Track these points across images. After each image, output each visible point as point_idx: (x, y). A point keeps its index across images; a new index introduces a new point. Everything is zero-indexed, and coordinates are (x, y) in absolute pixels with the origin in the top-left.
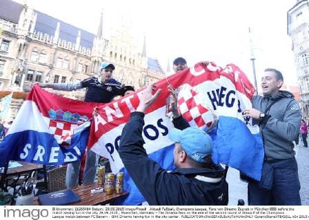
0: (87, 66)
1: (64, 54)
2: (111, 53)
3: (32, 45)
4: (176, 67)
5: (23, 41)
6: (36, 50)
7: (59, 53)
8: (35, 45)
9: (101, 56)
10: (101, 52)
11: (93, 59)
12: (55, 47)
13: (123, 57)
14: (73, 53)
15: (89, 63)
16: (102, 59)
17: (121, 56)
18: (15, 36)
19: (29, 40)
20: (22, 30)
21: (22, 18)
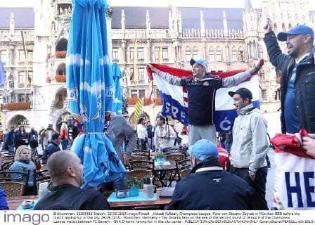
0: (241, 52)
1: (214, 45)
3: (184, 45)
5: (176, 44)
6: (188, 49)
7: (209, 45)
8: (186, 44)
9: (255, 33)
10: (255, 28)
11: (247, 41)
12: (204, 39)
13: (287, 25)
14: (223, 40)
15: (244, 47)
16: (258, 37)
17: (283, 25)
18: (169, 41)
19: (181, 41)
20: (173, 33)
21: (170, 20)
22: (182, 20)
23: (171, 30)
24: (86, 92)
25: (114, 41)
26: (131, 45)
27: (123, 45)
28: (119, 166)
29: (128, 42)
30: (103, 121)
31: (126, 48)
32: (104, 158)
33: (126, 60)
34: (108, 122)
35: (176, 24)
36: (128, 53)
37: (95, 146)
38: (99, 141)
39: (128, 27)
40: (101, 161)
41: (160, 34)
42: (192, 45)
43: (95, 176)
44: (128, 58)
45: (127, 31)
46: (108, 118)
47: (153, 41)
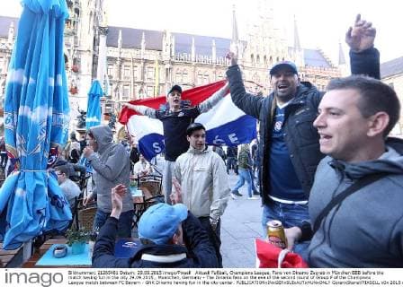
1: (203, 70)
2: (252, 56)
3: (175, 68)
4: (274, 79)
5: (168, 66)
6: (178, 72)
7: (199, 69)
8: (177, 67)
12: (194, 63)
13: (268, 58)
14: (211, 66)
17: (265, 57)
18: (162, 63)
19: (173, 63)
20: (166, 56)
21: (164, 43)
22: (176, 44)
23: (164, 53)
24: (26, 118)
25: (110, 59)
26: (126, 63)
27: (118, 63)
28: (63, 212)
29: (123, 60)
30: (47, 156)
31: (120, 66)
32: (43, 203)
33: (120, 78)
34: (54, 157)
35: (168, 48)
36: (122, 70)
37: (31, 189)
38: (37, 182)
39: (124, 46)
40: (37, 208)
41: (153, 56)
42: (182, 68)
43: (27, 227)
44: (122, 76)
45: (123, 50)
46: (54, 152)
47: (146, 61)
